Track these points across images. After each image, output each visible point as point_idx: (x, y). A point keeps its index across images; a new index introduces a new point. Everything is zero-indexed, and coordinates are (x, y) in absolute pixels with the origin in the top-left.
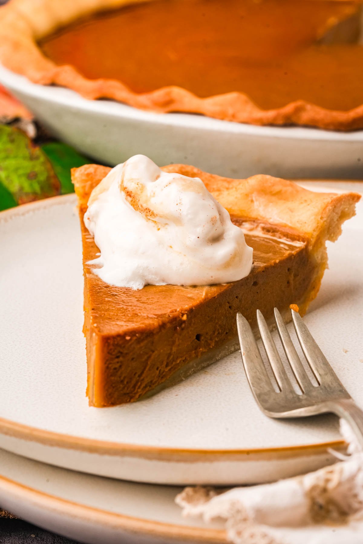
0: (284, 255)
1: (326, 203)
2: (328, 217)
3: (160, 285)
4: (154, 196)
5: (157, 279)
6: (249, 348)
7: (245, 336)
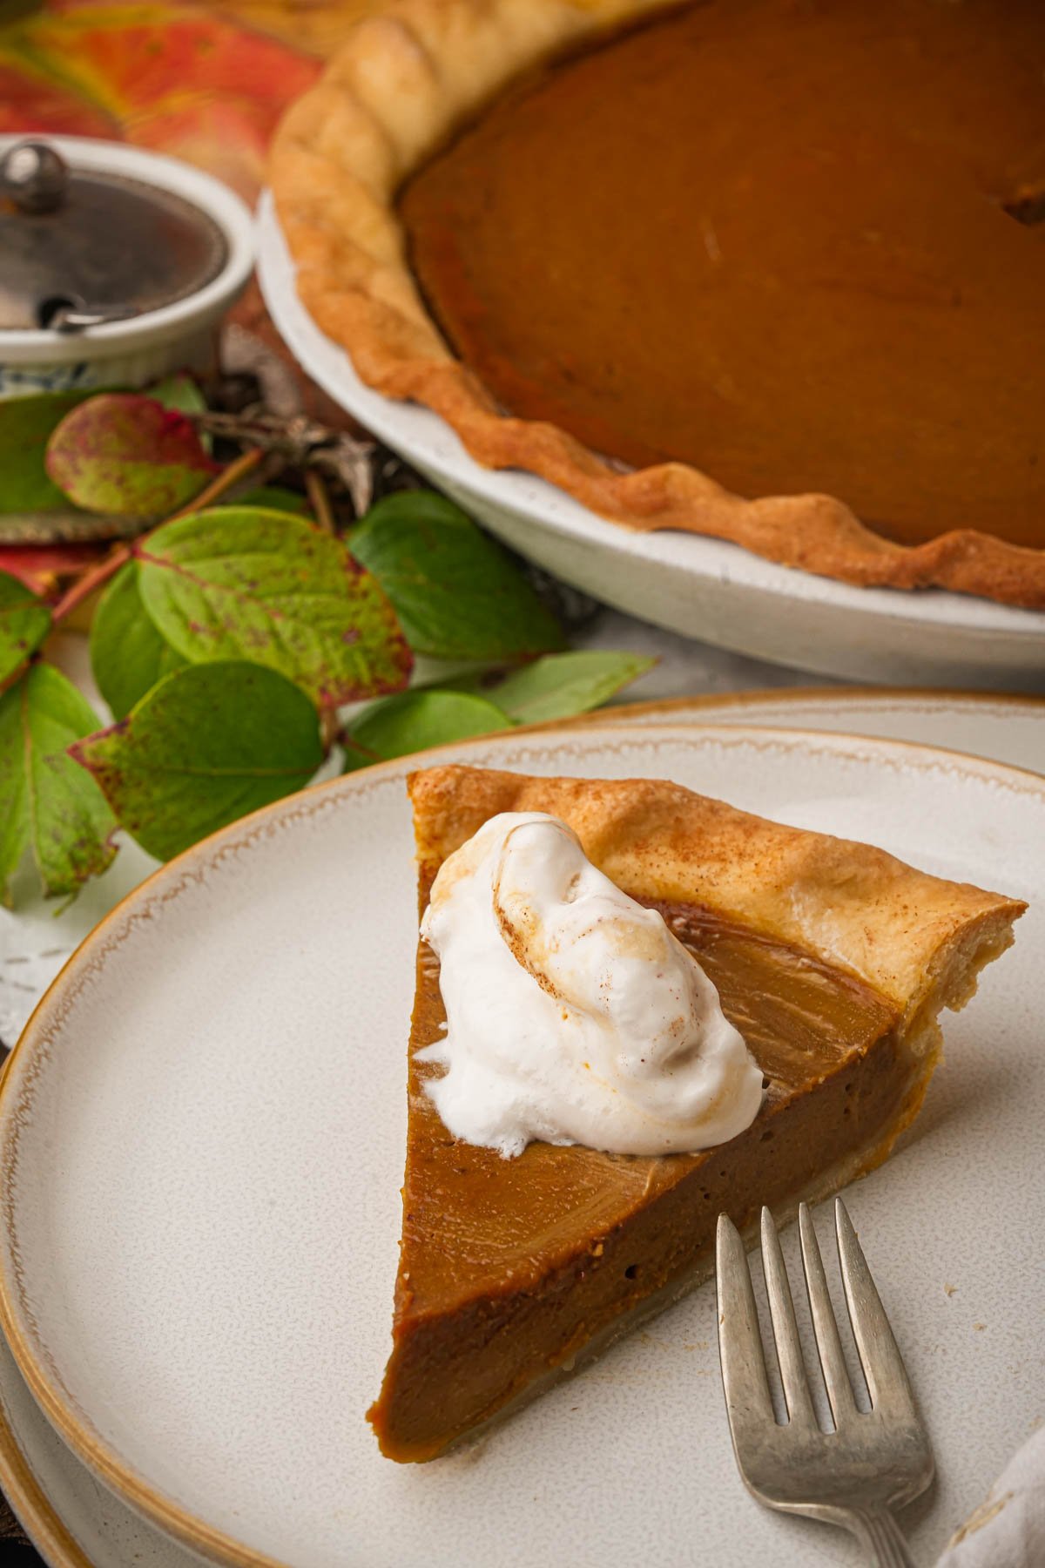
0: (839, 1061)
1: (944, 936)
2: (946, 964)
3: (560, 1145)
4: (556, 952)
5: (555, 1133)
6: (736, 1304)
7: (729, 1274)
